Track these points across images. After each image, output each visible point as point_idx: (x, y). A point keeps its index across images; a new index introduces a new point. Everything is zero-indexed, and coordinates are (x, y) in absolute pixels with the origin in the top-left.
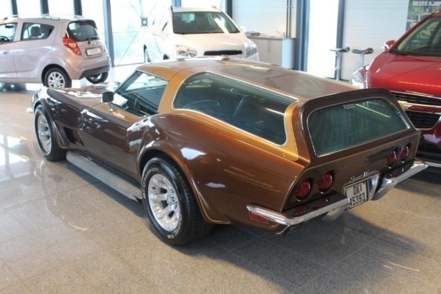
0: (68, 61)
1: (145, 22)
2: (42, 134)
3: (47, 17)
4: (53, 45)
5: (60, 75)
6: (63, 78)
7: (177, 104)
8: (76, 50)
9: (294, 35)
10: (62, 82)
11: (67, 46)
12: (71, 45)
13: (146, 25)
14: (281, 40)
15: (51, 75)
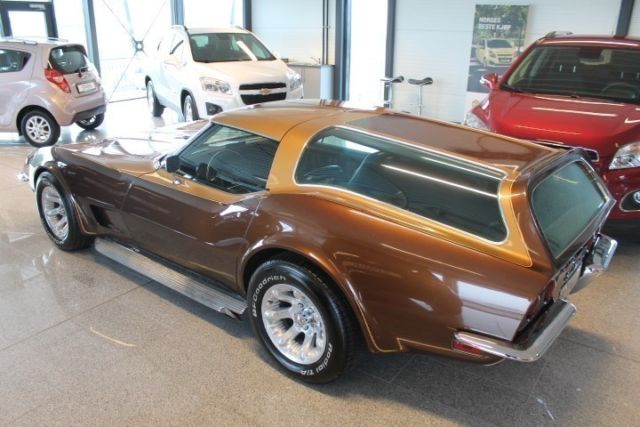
0: (54, 100)
1: (139, 46)
2: (50, 213)
3: (11, 41)
4: (31, 79)
5: (43, 120)
6: (47, 124)
7: (300, 178)
8: (63, 86)
9: (332, 61)
10: (46, 129)
11: (51, 80)
12: (56, 79)
13: (142, 49)
14: (319, 67)
15: (30, 120)
